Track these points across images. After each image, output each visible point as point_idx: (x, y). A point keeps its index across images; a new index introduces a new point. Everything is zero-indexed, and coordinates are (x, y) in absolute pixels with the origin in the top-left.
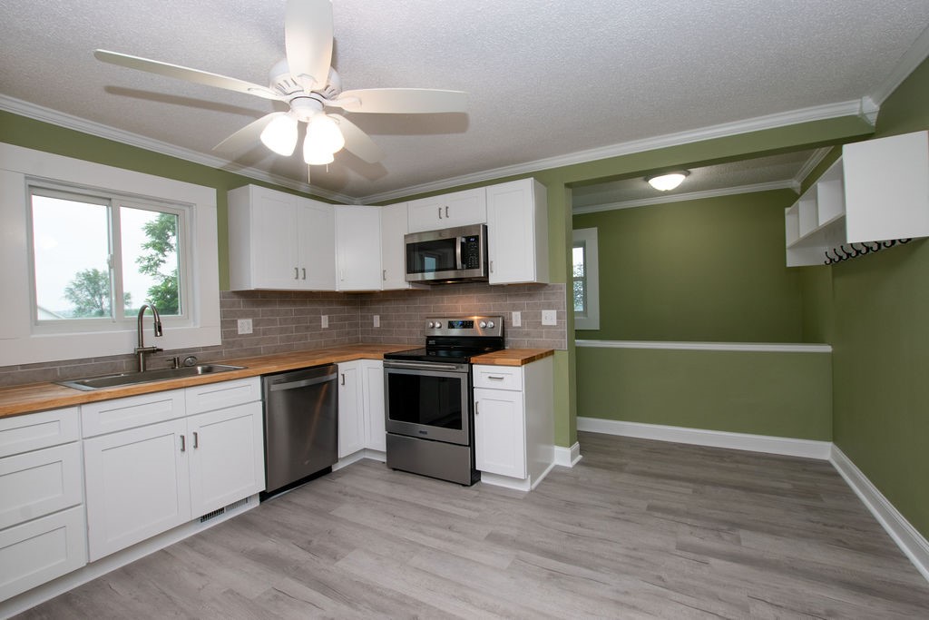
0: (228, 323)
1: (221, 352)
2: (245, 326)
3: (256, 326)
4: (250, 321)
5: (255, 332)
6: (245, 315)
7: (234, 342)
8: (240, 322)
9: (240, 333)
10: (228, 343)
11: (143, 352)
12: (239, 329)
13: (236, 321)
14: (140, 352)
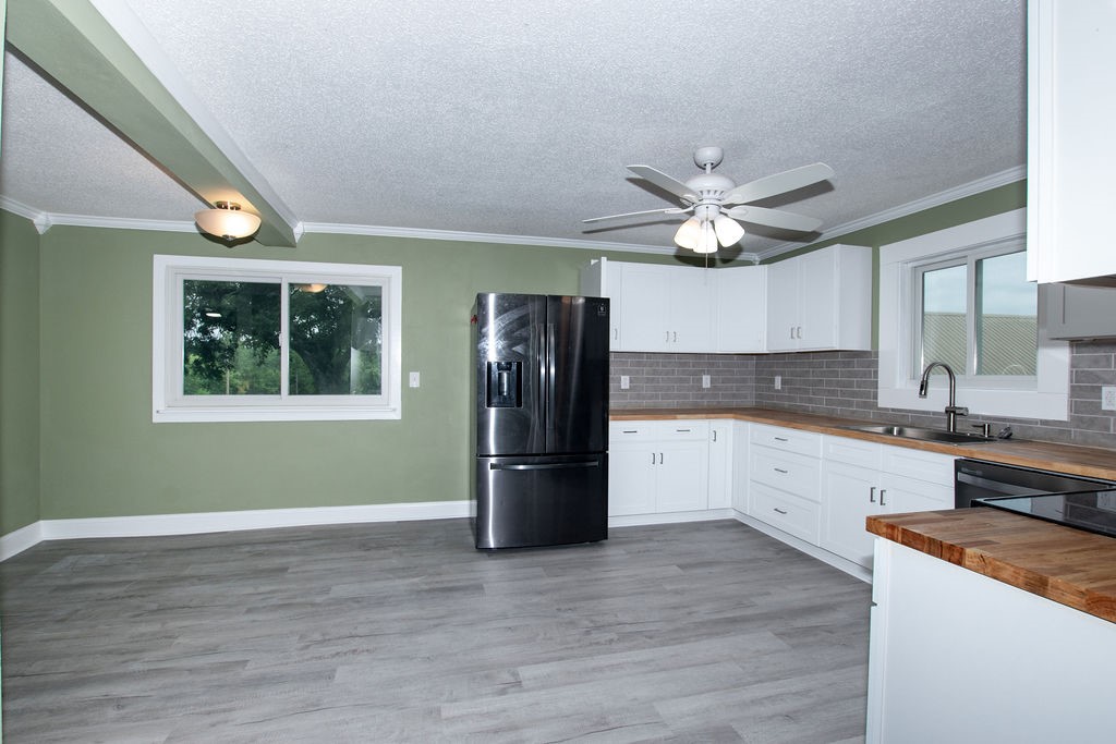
0: (1083, 391)
1: (1070, 431)
7: (1092, 420)
8: (1106, 390)
9: (1104, 407)
10: (1081, 420)
11: (951, 411)
12: (1104, 400)
13: (1100, 389)
14: (948, 411)
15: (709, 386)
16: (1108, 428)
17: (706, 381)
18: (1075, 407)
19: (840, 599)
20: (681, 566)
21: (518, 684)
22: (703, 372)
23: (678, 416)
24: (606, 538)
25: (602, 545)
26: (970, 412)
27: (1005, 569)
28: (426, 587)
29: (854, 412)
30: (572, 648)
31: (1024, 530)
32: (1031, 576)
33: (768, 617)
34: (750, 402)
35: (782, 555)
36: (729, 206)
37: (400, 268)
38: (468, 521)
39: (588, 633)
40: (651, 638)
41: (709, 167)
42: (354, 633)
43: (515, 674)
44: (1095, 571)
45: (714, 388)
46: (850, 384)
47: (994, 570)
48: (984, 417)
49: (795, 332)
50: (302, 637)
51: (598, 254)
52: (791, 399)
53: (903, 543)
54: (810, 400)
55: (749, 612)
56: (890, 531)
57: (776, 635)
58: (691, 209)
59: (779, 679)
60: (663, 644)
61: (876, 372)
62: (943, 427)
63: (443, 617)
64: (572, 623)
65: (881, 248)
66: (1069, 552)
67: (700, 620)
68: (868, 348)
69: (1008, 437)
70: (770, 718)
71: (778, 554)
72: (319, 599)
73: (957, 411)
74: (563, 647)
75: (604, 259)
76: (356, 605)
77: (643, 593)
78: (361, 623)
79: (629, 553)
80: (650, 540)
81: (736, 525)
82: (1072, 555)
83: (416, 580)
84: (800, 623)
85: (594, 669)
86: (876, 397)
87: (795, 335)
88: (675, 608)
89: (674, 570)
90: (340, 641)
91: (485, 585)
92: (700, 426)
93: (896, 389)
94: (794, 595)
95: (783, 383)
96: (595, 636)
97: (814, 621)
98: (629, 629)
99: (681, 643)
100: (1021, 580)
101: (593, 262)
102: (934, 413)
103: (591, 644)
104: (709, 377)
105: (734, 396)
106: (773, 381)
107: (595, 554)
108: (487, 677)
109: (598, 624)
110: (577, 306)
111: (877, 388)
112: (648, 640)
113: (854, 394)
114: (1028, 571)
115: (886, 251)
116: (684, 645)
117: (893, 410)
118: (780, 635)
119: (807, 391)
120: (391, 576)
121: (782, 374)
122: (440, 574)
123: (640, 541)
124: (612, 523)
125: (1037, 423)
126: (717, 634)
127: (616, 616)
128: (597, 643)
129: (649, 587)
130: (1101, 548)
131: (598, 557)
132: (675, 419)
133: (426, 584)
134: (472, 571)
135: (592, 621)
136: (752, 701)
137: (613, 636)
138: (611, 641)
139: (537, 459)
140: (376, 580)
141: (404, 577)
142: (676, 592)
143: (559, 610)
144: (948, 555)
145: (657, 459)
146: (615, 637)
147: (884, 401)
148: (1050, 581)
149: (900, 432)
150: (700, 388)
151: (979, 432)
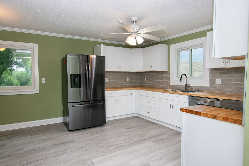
0: (212, 80)
1: (210, 89)
2: (218, 81)
3: (223, 81)
4: (220, 79)
5: (222, 84)
6: (218, 77)
7: (214, 86)
8: (216, 79)
9: (216, 83)
10: (212, 86)
11: (186, 85)
12: (216, 82)
13: (215, 79)
14: (185, 85)
15: (128, 81)
16: (217, 88)
17: (128, 79)
18: (211, 83)
19: (165, 132)
20: (126, 129)
21: (93, 163)
22: (127, 77)
23: (122, 89)
24: (105, 124)
25: (104, 126)
26: (190, 85)
27: (209, 115)
28: (57, 143)
29: (164, 86)
30: (104, 152)
31: (209, 108)
32: (213, 116)
33: (150, 138)
34: (138, 85)
35: (150, 123)
36: (139, 33)
37: (37, 44)
38: (63, 123)
39: (107, 148)
40: (124, 147)
41: (134, 22)
42: (38, 159)
43: (91, 161)
44: (223, 114)
45: (129, 81)
46: (163, 80)
47: (207, 115)
48: (193, 86)
49: (151, 66)
50: (20, 164)
51: (100, 43)
52: (149, 83)
53: (188, 113)
54: (154, 84)
55: (145, 138)
56: (185, 110)
57: (152, 142)
58: (130, 33)
59: (155, 151)
60: (127, 148)
61: (169, 76)
62: (184, 89)
63: (65, 151)
64: (102, 146)
65: (170, 45)
66: (218, 111)
67: (134, 141)
68: (167, 70)
69: (198, 91)
70: (156, 160)
71: (148, 123)
72: (21, 152)
73: (188, 85)
74: (102, 152)
75: (102, 45)
76: (35, 152)
77: (118, 137)
78: (39, 156)
79: (112, 127)
80: (116, 123)
81: (137, 118)
82: (219, 112)
83: (52, 142)
84: (157, 138)
85: (112, 156)
86: (169, 83)
87: (151, 67)
88: (128, 139)
89: (125, 130)
90: (34, 162)
91: (74, 140)
92: (127, 92)
93: (174, 80)
94: (154, 132)
95: (147, 79)
96: (109, 148)
97: (160, 137)
98: (118, 145)
99: (131, 147)
100: (212, 117)
101: (98, 45)
102: (182, 86)
103: (109, 151)
104: (128, 78)
105: (135, 83)
106: (144, 79)
107: (103, 128)
108: (84, 163)
109: (109, 146)
110: (94, 58)
111: (170, 80)
112: (123, 148)
113: (164, 82)
114: (213, 115)
115: (171, 46)
116: (132, 147)
117: (173, 85)
118: (154, 142)
119: (153, 81)
120: (44, 142)
121: (146, 77)
122: (59, 139)
123: (114, 124)
124: (107, 120)
125: (203, 87)
126: (139, 144)
127: (113, 143)
128: (111, 150)
129: (120, 135)
130: (223, 110)
131: (104, 129)
132: (121, 90)
133: (56, 142)
134: (69, 137)
135: (108, 145)
136: (151, 157)
137: (114, 148)
138: (114, 149)
139: (82, 103)
140: (39, 144)
141: (48, 142)
142: (127, 135)
143: (98, 144)
144: (198, 114)
145: (117, 101)
146: (115, 148)
147: (171, 83)
148: (217, 116)
149: (175, 91)
150: (126, 81)
151: (192, 90)
